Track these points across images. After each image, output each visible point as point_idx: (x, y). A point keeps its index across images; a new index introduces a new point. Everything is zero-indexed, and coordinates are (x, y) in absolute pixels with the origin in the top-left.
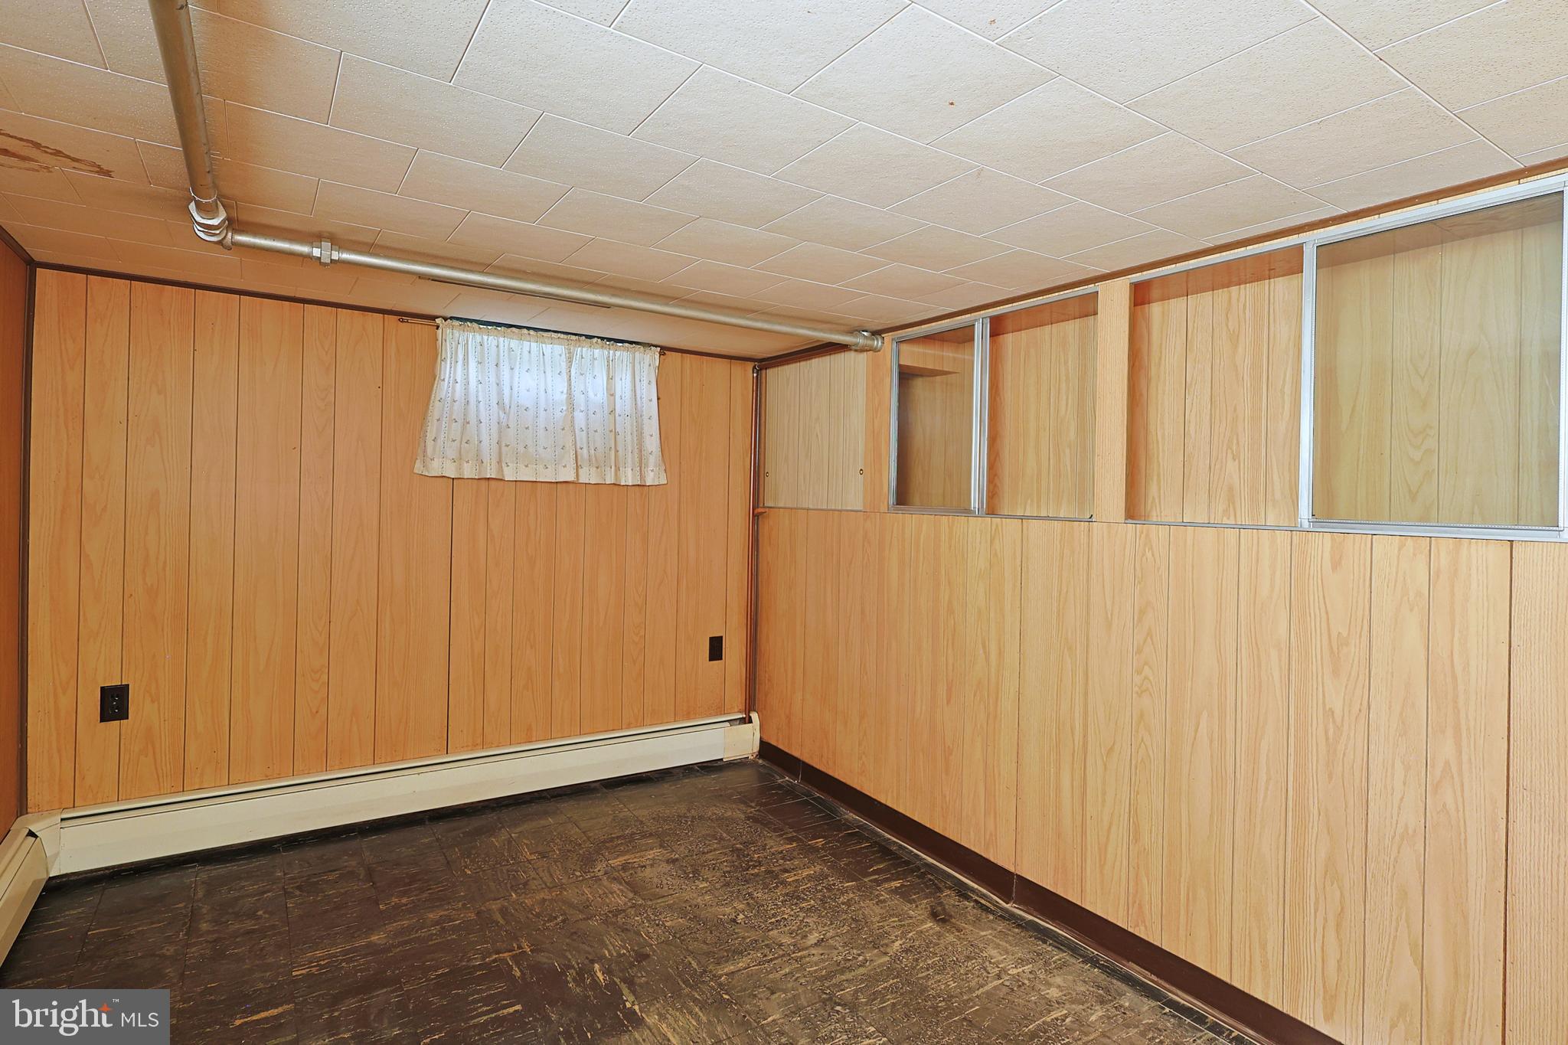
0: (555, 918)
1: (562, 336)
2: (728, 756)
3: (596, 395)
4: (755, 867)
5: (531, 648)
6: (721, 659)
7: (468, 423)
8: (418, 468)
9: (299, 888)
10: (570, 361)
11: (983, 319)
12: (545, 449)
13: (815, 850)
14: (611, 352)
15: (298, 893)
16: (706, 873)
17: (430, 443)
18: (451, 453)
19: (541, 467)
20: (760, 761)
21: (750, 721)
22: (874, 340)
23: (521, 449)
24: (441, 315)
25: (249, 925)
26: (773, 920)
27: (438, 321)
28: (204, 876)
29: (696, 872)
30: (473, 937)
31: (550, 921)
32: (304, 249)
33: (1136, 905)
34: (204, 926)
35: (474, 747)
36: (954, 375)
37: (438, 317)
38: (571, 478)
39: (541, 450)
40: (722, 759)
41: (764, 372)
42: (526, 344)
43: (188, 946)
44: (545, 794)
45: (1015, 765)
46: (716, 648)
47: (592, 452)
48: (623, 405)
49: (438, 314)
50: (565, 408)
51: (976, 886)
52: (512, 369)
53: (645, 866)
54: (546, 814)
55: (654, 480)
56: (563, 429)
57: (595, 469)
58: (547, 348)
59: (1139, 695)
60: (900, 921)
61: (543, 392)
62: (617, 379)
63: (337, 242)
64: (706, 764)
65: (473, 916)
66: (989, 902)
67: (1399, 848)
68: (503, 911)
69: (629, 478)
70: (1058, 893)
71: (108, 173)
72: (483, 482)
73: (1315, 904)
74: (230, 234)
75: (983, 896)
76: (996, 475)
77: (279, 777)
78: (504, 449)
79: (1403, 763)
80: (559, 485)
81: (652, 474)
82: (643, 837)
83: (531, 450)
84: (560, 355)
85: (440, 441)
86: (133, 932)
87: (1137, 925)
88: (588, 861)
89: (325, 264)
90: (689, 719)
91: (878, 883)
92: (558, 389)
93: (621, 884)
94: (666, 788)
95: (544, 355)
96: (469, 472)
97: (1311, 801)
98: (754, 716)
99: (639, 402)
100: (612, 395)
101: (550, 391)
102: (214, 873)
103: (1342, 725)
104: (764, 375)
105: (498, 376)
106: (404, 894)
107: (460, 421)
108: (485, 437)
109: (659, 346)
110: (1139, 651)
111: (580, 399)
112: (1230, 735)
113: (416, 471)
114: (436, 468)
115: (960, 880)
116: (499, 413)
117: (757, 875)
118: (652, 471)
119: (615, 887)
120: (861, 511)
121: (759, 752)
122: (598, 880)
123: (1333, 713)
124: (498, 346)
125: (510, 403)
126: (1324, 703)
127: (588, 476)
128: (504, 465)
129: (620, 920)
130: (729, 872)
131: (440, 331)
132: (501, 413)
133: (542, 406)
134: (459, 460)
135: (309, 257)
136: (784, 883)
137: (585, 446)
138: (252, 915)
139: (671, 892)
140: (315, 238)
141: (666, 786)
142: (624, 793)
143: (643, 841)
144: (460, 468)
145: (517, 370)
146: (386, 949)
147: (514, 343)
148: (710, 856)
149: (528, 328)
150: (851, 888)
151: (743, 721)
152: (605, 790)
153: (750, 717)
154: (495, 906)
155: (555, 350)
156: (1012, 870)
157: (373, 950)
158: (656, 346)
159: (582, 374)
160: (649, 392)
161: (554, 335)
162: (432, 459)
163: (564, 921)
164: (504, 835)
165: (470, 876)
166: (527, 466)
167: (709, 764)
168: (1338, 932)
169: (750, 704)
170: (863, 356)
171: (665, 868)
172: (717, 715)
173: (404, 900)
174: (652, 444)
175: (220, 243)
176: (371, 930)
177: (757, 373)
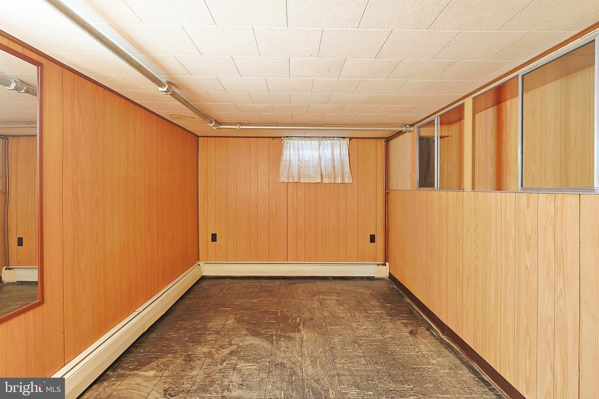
0: (296, 306)
1: (318, 138)
2: (376, 276)
3: (328, 155)
4: (361, 307)
5: (311, 233)
6: (375, 242)
7: (291, 166)
8: (278, 180)
9: (245, 287)
10: (320, 146)
11: (437, 116)
12: (312, 173)
13: (386, 307)
14: (333, 141)
15: (244, 288)
16: (345, 305)
17: (280, 173)
18: (286, 176)
19: (311, 178)
20: (389, 280)
21: (386, 265)
22: (410, 128)
23: (305, 173)
24: (283, 136)
25: (232, 292)
26: (356, 321)
27: (282, 138)
28: (229, 281)
29: (342, 304)
30: (275, 305)
31: (295, 306)
32: (234, 127)
33: (476, 340)
34: (224, 291)
35: (294, 260)
36: (450, 137)
37: (282, 137)
38: (320, 181)
39: (311, 173)
40: (374, 277)
41: (389, 142)
42: (307, 142)
43: (220, 293)
44: (315, 278)
45: (446, 284)
46: (373, 239)
47: (327, 173)
48: (337, 158)
49: (281, 136)
50: (318, 160)
51: (436, 328)
52: (303, 150)
53: (328, 300)
54: (311, 282)
55: (348, 181)
56: (317, 167)
57: (328, 178)
58: (313, 142)
59: (476, 258)
60: (396, 330)
61: (311, 156)
62: (335, 150)
63: (241, 124)
64: (369, 278)
65: (278, 301)
66: (436, 334)
67: (547, 324)
68: (285, 302)
69: (339, 181)
70: (456, 333)
71: (194, 118)
72: (295, 183)
73: (523, 345)
74: (219, 126)
75: (436, 332)
76: (461, 175)
77: (247, 261)
78: (301, 173)
79: (548, 289)
80: (318, 184)
81: (347, 179)
82: (334, 293)
83: (308, 173)
84: (317, 144)
85: (283, 171)
86: (212, 289)
87: (476, 348)
88: (314, 295)
89: (238, 130)
90: (363, 261)
91: (399, 319)
92: (316, 154)
93: (319, 302)
94: (351, 283)
95: (312, 144)
96: (291, 180)
97: (522, 303)
98: (387, 264)
99: (342, 156)
100: (333, 155)
101: (314, 155)
102: (231, 281)
103: (530, 272)
104: (389, 143)
105: (298, 152)
106: (266, 293)
107: (288, 166)
108: (295, 171)
109: (349, 137)
110: (476, 242)
111: (323, 157)
112: (500, 275)
113: (277, 181)
114: (282, 180)
115: (432, 326)
116: (298, 163)
117: (360, 309)
118: (347, 178)
119: (317, 303)
120: (410, 190)
121: (389, 276)
122: (314, 300)
123: (528, 267)
124: (298, 143)
125: (302, 159)
126: (525, 264)
127: (326, 180)
128: (301, 178)
129: (312, 310)
130: (352, 306)
131: (283, 141)
132: (299, 163)
133: (311, 160)
134: (288, 177)
135: (235, 129)
136: (367, 313)
137: (325, 171)
138: (234, 291)
139: (331, 307)
140: (235, 124)
141: (351, 281)
142: (336, 281)
143: (333, 294)
144: (288, 179)
145: (304, 150)
146: (255, 303)
147: (303, 142)
148: (349, 301)
149: (307, 137)
150: (388, 319)
151: (383, 265)
152: (332, 279)
153: (386, 264)
154: (284, 300)
155: (315, 143)
156: (446, 324)
157: (253, 303)
158: (348, 138)
159: (323, 149)
160: (345, 152)
161: (315, 138)
162: (281, 177)
163: (298, 307)
164: (297, 285)
165: (283, 293)
166: (307, 178)
167: (370, 278)
168: (529, 358)
169: (386, 259)
170: (410, 134)
171: (334, 301)
172: (373, 261)
173: (265, 295)
174: (347, 169)
175: (217, 128)
176: (254, 299)
177: (386, 142)
